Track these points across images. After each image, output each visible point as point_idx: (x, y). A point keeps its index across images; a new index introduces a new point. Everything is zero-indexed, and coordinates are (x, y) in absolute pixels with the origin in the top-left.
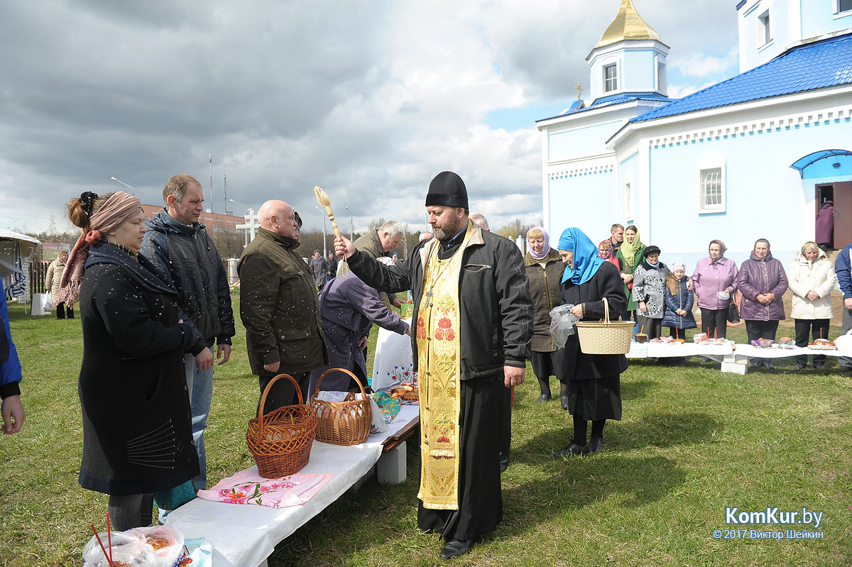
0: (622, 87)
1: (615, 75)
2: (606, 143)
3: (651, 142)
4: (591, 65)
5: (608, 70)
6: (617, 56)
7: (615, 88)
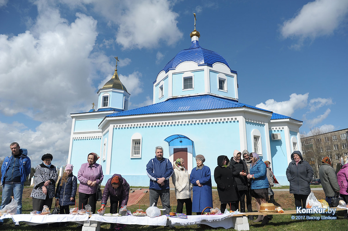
0: (110, 106)
1: (107, 101)
2: (99, 126)
3: (114, 126)
4: (99, 95)
5: (105, 99)
6: (109, 93)
7: (107, 106)
